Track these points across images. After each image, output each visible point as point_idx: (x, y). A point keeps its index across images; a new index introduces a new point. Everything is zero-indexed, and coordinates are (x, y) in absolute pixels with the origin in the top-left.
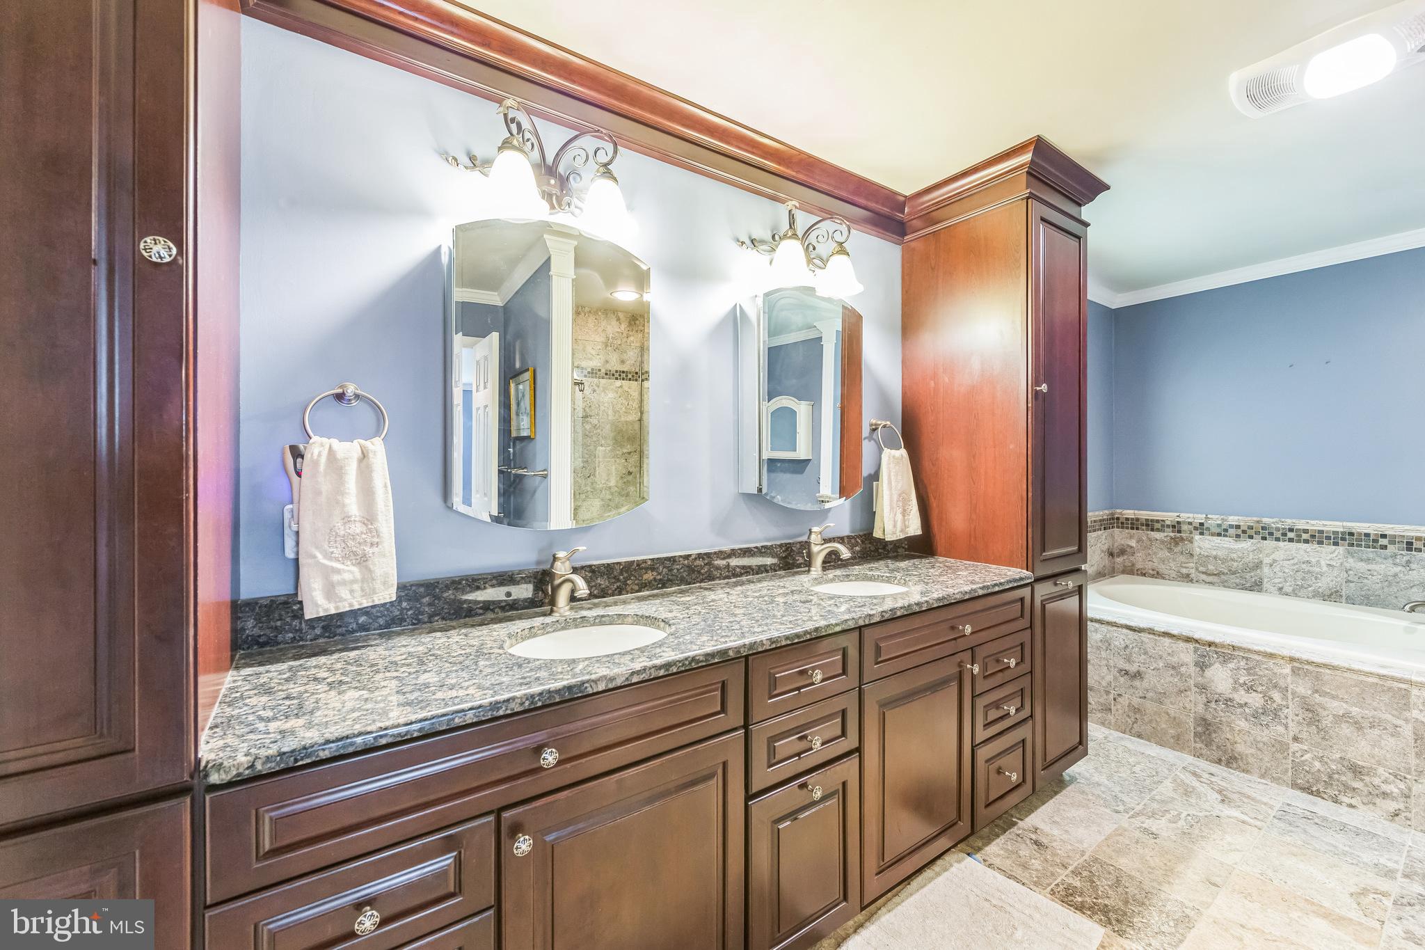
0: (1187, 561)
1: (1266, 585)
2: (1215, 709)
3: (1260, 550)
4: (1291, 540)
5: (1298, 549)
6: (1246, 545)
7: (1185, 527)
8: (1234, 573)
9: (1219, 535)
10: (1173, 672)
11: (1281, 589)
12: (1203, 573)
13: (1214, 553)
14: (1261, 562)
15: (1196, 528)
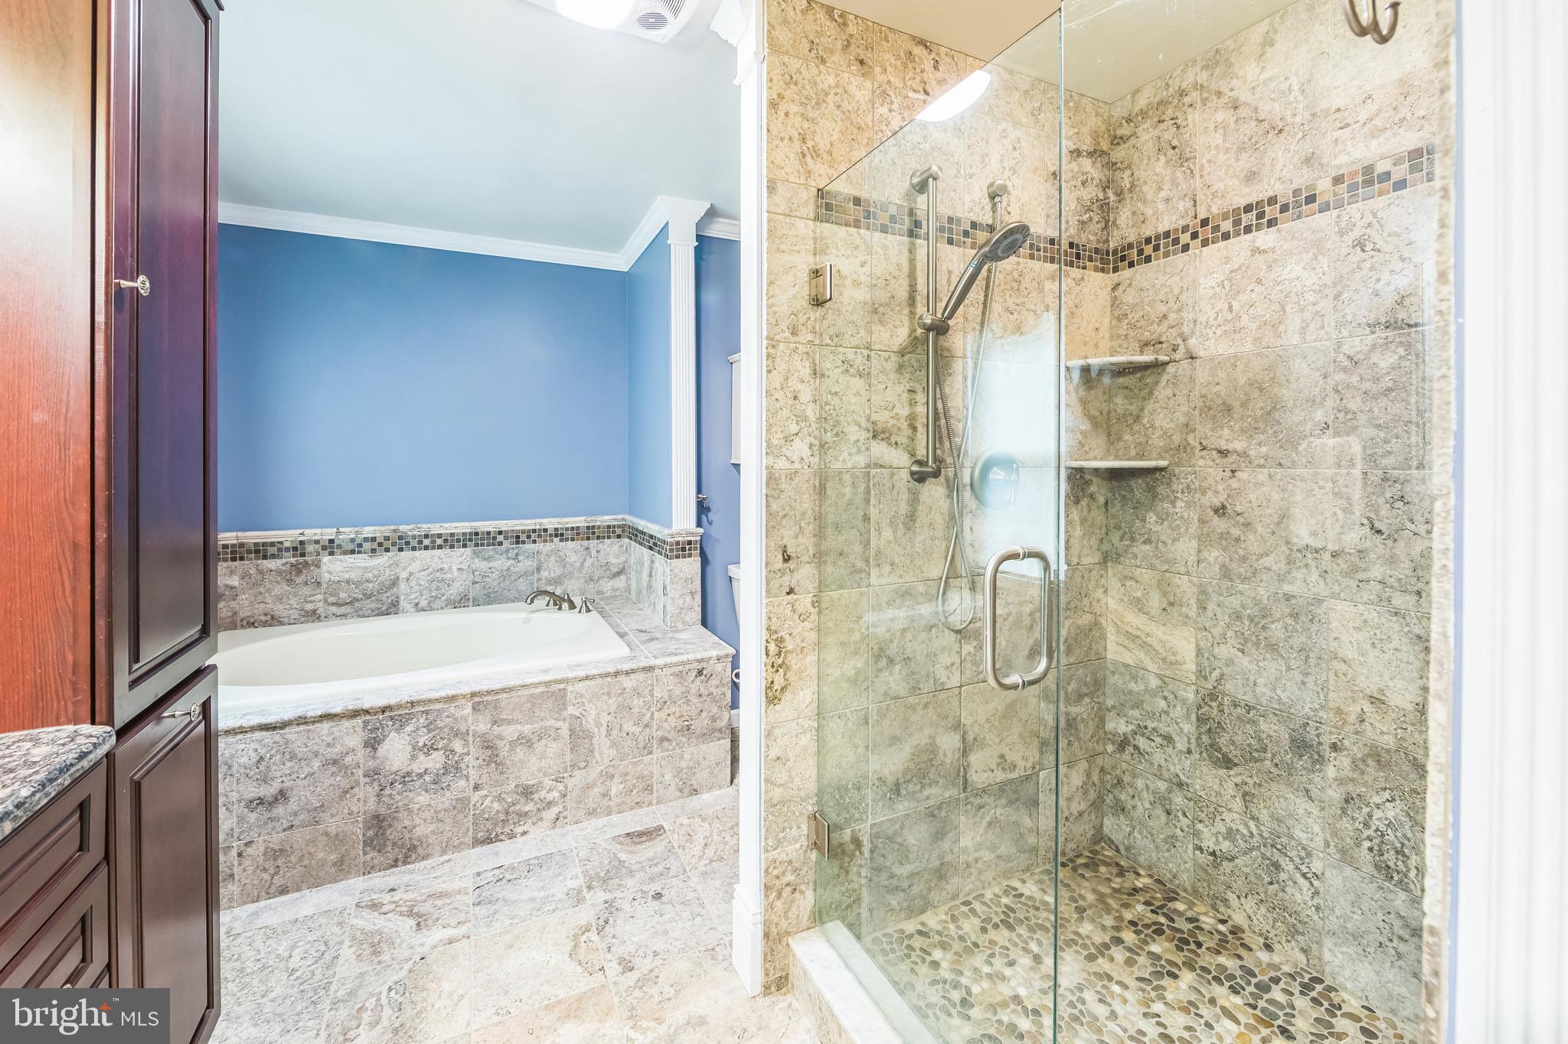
0: (313, 592)
1: (403, 604)
2: (390, 795)
3: (396, 564)
4: (426, 548)
5: (432, 557)
6: (383, 560)
7: (310, 548)
8: (369, 597)
9: (352, 552)
10: (334, 769)
11: (417, 604)
12: (333, 604)
13: (347, 576)
14: (398, 578)
15: (324, 548)
